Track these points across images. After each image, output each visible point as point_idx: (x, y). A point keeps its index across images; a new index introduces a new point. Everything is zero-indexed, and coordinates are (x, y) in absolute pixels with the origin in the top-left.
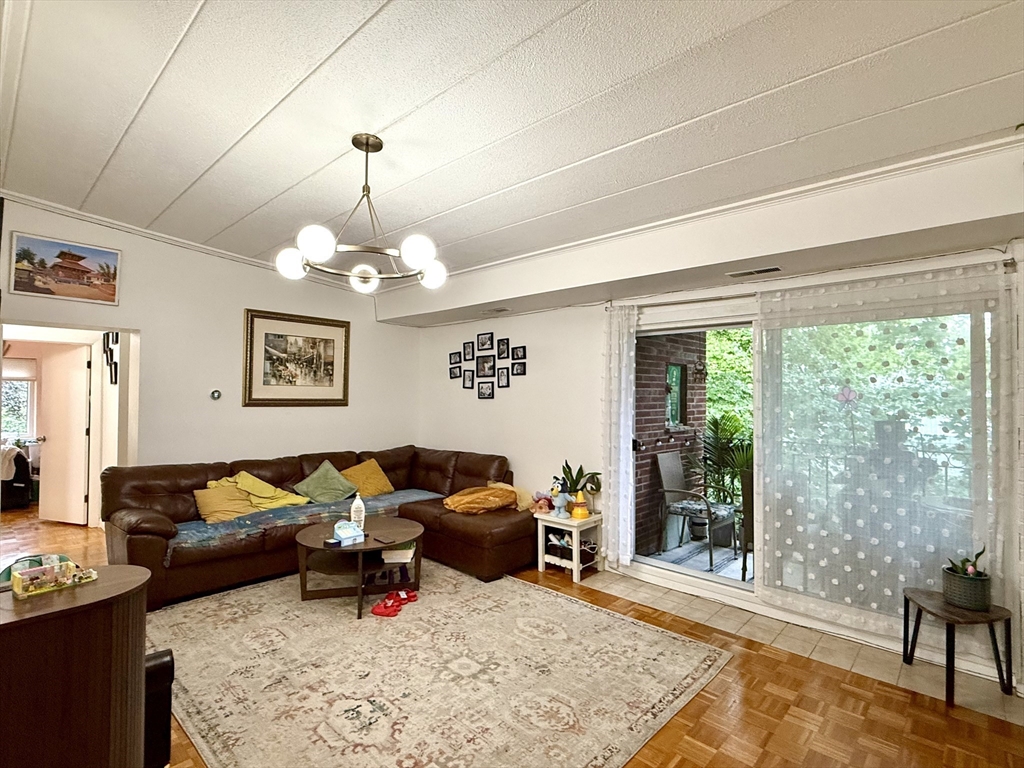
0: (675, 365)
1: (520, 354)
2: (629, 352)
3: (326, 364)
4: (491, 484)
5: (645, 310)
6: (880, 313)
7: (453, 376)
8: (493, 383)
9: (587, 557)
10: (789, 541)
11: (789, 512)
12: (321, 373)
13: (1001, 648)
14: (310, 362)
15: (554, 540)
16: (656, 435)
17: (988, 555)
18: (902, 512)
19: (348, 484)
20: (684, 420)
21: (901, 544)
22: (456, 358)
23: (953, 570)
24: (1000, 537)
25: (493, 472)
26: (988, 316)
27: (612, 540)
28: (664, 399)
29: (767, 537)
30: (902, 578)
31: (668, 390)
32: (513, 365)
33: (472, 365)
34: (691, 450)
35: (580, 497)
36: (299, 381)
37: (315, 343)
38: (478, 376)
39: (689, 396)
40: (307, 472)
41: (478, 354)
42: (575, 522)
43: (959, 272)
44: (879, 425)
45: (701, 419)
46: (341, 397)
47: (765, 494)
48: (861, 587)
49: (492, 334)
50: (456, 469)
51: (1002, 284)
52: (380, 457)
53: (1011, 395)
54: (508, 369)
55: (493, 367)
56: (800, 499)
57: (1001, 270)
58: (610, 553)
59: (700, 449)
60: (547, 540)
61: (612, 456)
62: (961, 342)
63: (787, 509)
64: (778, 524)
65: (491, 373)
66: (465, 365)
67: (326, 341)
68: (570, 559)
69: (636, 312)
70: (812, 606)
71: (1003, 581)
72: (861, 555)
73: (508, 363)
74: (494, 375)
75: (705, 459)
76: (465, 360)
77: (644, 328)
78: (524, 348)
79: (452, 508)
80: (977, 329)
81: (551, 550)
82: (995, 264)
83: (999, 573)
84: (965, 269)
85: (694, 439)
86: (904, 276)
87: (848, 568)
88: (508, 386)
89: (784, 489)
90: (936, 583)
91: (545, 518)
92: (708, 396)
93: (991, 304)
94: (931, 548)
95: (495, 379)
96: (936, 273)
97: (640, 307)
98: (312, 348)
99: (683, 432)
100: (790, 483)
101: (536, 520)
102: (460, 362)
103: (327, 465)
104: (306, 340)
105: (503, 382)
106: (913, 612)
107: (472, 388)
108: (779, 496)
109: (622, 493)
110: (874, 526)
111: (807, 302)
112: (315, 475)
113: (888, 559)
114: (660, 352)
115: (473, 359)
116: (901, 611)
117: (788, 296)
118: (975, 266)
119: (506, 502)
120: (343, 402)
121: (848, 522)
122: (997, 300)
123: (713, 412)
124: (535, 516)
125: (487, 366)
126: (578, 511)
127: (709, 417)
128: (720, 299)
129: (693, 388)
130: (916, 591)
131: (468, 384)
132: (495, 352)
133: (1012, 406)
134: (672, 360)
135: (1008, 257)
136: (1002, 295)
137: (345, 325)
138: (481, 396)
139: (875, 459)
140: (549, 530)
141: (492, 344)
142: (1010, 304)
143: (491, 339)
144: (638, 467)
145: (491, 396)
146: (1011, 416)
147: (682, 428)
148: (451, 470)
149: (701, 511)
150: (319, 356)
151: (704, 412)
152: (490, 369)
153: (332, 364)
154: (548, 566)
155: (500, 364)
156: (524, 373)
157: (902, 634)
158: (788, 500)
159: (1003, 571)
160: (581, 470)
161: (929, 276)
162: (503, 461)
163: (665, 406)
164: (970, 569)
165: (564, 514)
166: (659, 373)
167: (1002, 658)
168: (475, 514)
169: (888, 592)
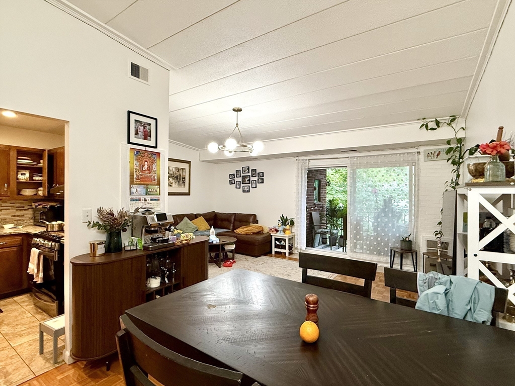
0: (316, 180)
1: (261, 175)
2: (305, 175)
3: (183, 178)
4: (251, 224)
5: (310, 161)
6: (384, 165)
7: (231, 183)
8: (249, 186)
9: (290, 248)
10: (358, 237)
11: (358, 228)
12: (181, 182)
13: (415, 262)
14: (177, 177)
15: (278, 243)
16: (311, 205)
17: (412, 235)
18: (390, 225)
19: (195, 226)
20: (319, 200)
21: (390, 235)
22: (232, 176)
23: (403, 240)
24: (415, 230)
25: (251, 220)
26: (413, 167)
27: (299, 241)
28: (313, 192)
29: (352, 236)
30: (390, 244)
31: (315, 189)
32: (258, 179)
33: (240, 179)
34: (322, 211)
35: (288, 227)
36: (173, 185)
37: (179, 170)
38: (242, 184)
39: (321, 192)
40: (179, 221)
41: (242, 175)
42: (286, 236)
43: (406, 154)
44: (384, 200)
45: (324, 200)
46: (188, 192)
47: (351, 222)
48: (379, 248)
49: (249, 167)
50: (235, 220)
51: (417, 158)
52: (204, 215)
53: (418, 190)
54: (256, 181)
55: (249, 180)
56: (362, 223)
57: (417, 154)
58: (298, 246)
59: (325, 211)
60: (275, 243)
61: (298, 213)
62: (406, 175)
63: (358, 226)
64: (355, 232)
65: (248, 182)
66: (236, 179)
67: (183, 169)
68: (285, 249)
69: (308, 161)
70: (365, 256)
71: (415, 242)
72: (379, 239)
73: (256, 179)
74: (250, 183)
75: (327, 214)
76: (237, 177)
77: (310, 167)
78: (263, 173)
79: (240, 233)
80: (411, 170)
81: (277, 246)
82: (415, 152)
83: (415, 240)
84: (408, 153)
85: (323, 207)
86: (392, 154)
87: (375, 243)
88: (256, 187)
89: (357, 220)
90: (398, 245)
91: (275, 235)
92: (327, 191)
93: (414, 164)
94: (398, 235)
95: (250, 185)
96: (400, 154)
97: (309, 160)
98: (178, 172)
99: (319, 205)
100: (359, 218)
101: (272, 236)
102: (234, 178)
103: (186, 218)
104: (176, 168)
105: (254, 186)
106: (393, 253)
107: (240, 188)
108: (355, 223)
109: (302, 225)
110: (383, 230)
111: (365, 161)
112: (182, 222)
113: (386, 239)
114: (312, 175)
115: (240, 177)
116: (390, 254)
117: (359, 158)
118: (410, 153)
119: (260, 230)
120: (188, 194)
121: (375, 230)
122: (415, 163)
123: (329, 197)
124: (271, 234)
125: (246, 179)
126: (287, 232)
127: (327, 199)
128: (337, 158)
129: (322, 188)
130: (394, 248)
131: (238, 187)
132: (250, 174)
133: (418, 193)
134: (316, 178)
135: (418, 151)
136: (416, 161)
137: (189, 162)
138: (244, 191)
139: (383, 210)
140: (276, 239)
141: (249, 171)
142: (419, 164)
143: (249, 169)
144: (307, 216)
145: (249, 191)
146: (418, 196)
147: (319, 203)
148: (233, 220)
149: (328, 231)
150: (180, 175)
151: (326, 197)
152: (248, 181)
153: (185, 178)
154: (276, 252)
155: (252, 179)
156: (263, 183)
157: (390, 261)
158: (358, 224)
159: (416, 240)
160: (286, 218)
161: (398, 155)
162: (255, 216)
163: (313, 195)
164: (407, 239)
165: (282, 233)
166: (312, 182)
167: (415, 264)
168: (249, 235)
169: (386, 249)
